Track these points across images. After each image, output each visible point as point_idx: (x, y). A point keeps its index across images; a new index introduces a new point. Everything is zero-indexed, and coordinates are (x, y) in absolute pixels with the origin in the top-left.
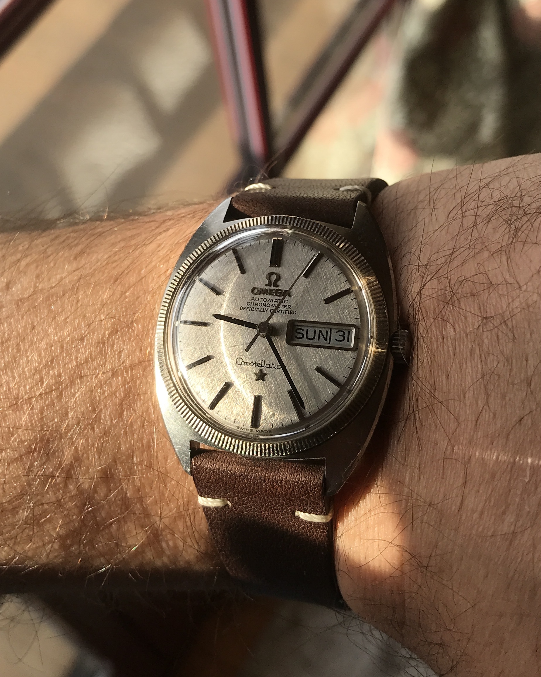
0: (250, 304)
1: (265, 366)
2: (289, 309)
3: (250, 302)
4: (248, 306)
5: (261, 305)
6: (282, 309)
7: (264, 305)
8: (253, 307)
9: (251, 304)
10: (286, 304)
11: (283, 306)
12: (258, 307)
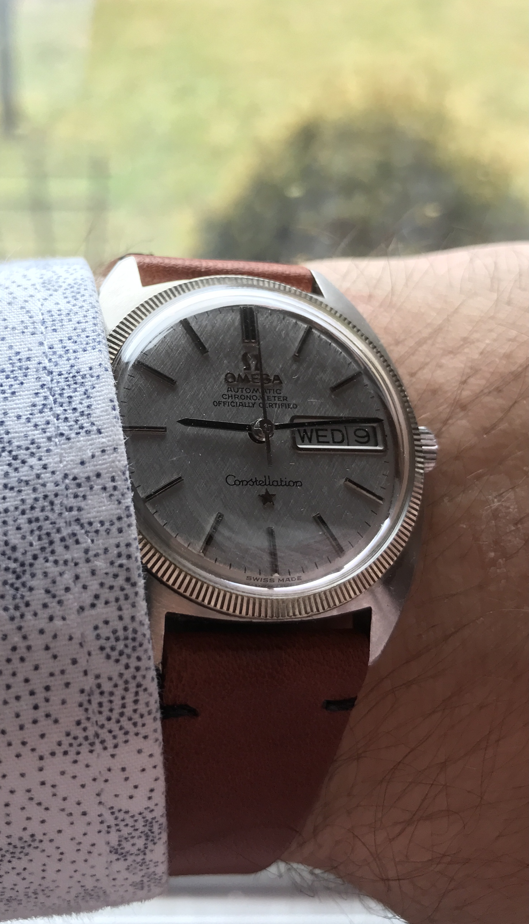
0: (227, 397)
1: (271, 484)
2: (285, 402)
3: (226, 393)
4: (224, 400)
5: (243, 397)
6: (275, 402)
7: (247, 396)
8: (232, 402)
9: (229, 397)
10: (279, 395)
11: (276, 398)
12: (241, 401)
